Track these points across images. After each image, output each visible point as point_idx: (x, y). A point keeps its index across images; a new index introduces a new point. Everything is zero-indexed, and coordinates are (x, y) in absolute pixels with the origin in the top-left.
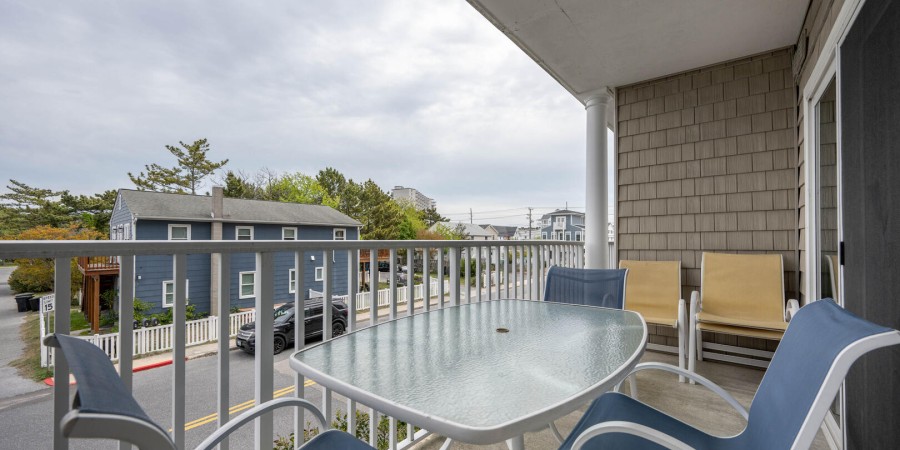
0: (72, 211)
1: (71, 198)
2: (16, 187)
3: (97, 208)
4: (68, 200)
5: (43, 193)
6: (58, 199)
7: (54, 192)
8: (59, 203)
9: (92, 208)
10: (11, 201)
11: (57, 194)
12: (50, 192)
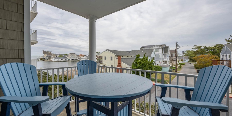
0: (206, 51)
1: (207, 47)
2: (195, 46)
3: (213, 49)
4: (206, 48)
5: (200, 47)
6: (203, 48)
7: (202, 46)
8: (204, 49)
9: (212, 50)
10: (194, 49)
11: (203, 47)
12: (201, 47)
